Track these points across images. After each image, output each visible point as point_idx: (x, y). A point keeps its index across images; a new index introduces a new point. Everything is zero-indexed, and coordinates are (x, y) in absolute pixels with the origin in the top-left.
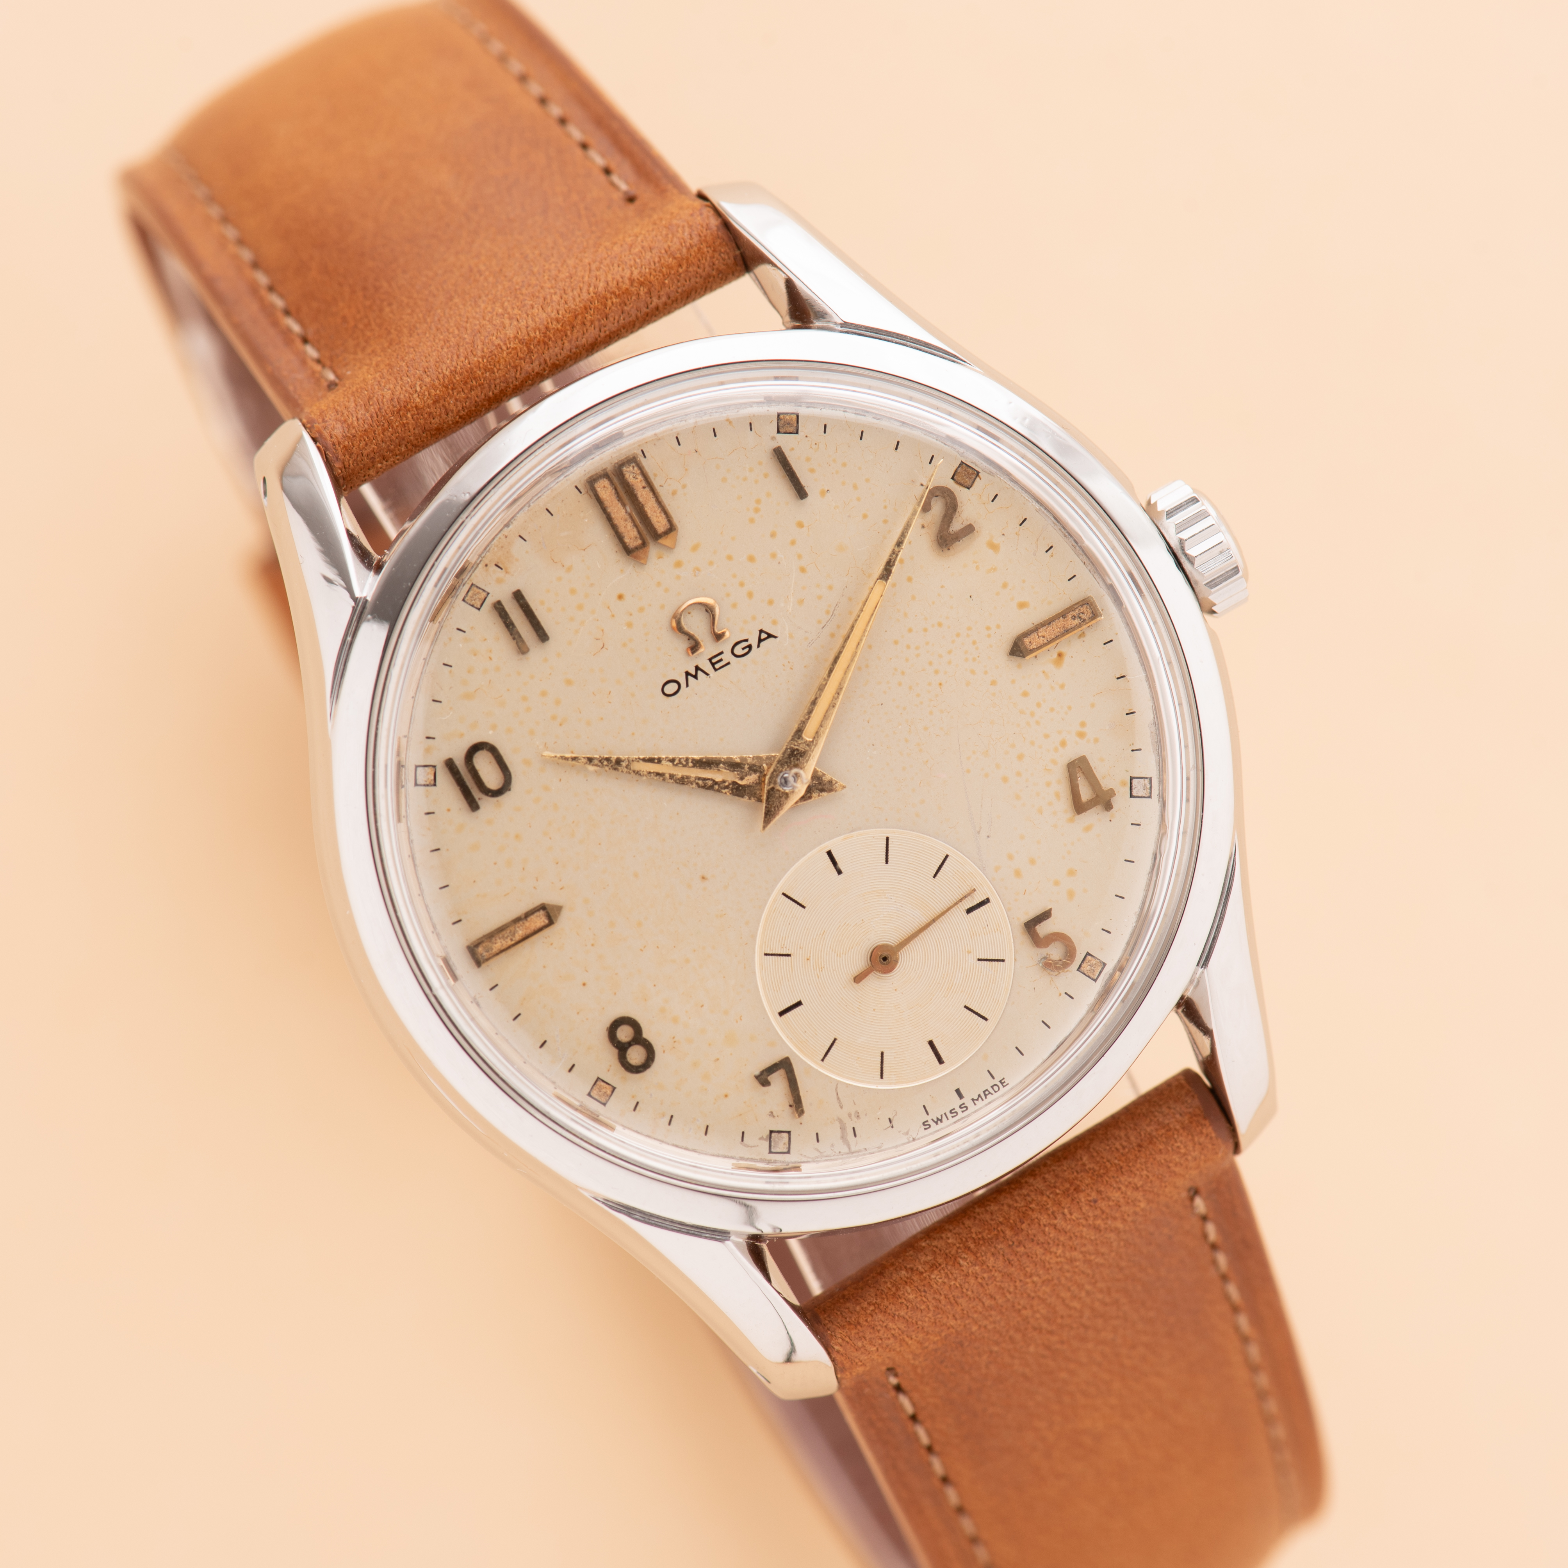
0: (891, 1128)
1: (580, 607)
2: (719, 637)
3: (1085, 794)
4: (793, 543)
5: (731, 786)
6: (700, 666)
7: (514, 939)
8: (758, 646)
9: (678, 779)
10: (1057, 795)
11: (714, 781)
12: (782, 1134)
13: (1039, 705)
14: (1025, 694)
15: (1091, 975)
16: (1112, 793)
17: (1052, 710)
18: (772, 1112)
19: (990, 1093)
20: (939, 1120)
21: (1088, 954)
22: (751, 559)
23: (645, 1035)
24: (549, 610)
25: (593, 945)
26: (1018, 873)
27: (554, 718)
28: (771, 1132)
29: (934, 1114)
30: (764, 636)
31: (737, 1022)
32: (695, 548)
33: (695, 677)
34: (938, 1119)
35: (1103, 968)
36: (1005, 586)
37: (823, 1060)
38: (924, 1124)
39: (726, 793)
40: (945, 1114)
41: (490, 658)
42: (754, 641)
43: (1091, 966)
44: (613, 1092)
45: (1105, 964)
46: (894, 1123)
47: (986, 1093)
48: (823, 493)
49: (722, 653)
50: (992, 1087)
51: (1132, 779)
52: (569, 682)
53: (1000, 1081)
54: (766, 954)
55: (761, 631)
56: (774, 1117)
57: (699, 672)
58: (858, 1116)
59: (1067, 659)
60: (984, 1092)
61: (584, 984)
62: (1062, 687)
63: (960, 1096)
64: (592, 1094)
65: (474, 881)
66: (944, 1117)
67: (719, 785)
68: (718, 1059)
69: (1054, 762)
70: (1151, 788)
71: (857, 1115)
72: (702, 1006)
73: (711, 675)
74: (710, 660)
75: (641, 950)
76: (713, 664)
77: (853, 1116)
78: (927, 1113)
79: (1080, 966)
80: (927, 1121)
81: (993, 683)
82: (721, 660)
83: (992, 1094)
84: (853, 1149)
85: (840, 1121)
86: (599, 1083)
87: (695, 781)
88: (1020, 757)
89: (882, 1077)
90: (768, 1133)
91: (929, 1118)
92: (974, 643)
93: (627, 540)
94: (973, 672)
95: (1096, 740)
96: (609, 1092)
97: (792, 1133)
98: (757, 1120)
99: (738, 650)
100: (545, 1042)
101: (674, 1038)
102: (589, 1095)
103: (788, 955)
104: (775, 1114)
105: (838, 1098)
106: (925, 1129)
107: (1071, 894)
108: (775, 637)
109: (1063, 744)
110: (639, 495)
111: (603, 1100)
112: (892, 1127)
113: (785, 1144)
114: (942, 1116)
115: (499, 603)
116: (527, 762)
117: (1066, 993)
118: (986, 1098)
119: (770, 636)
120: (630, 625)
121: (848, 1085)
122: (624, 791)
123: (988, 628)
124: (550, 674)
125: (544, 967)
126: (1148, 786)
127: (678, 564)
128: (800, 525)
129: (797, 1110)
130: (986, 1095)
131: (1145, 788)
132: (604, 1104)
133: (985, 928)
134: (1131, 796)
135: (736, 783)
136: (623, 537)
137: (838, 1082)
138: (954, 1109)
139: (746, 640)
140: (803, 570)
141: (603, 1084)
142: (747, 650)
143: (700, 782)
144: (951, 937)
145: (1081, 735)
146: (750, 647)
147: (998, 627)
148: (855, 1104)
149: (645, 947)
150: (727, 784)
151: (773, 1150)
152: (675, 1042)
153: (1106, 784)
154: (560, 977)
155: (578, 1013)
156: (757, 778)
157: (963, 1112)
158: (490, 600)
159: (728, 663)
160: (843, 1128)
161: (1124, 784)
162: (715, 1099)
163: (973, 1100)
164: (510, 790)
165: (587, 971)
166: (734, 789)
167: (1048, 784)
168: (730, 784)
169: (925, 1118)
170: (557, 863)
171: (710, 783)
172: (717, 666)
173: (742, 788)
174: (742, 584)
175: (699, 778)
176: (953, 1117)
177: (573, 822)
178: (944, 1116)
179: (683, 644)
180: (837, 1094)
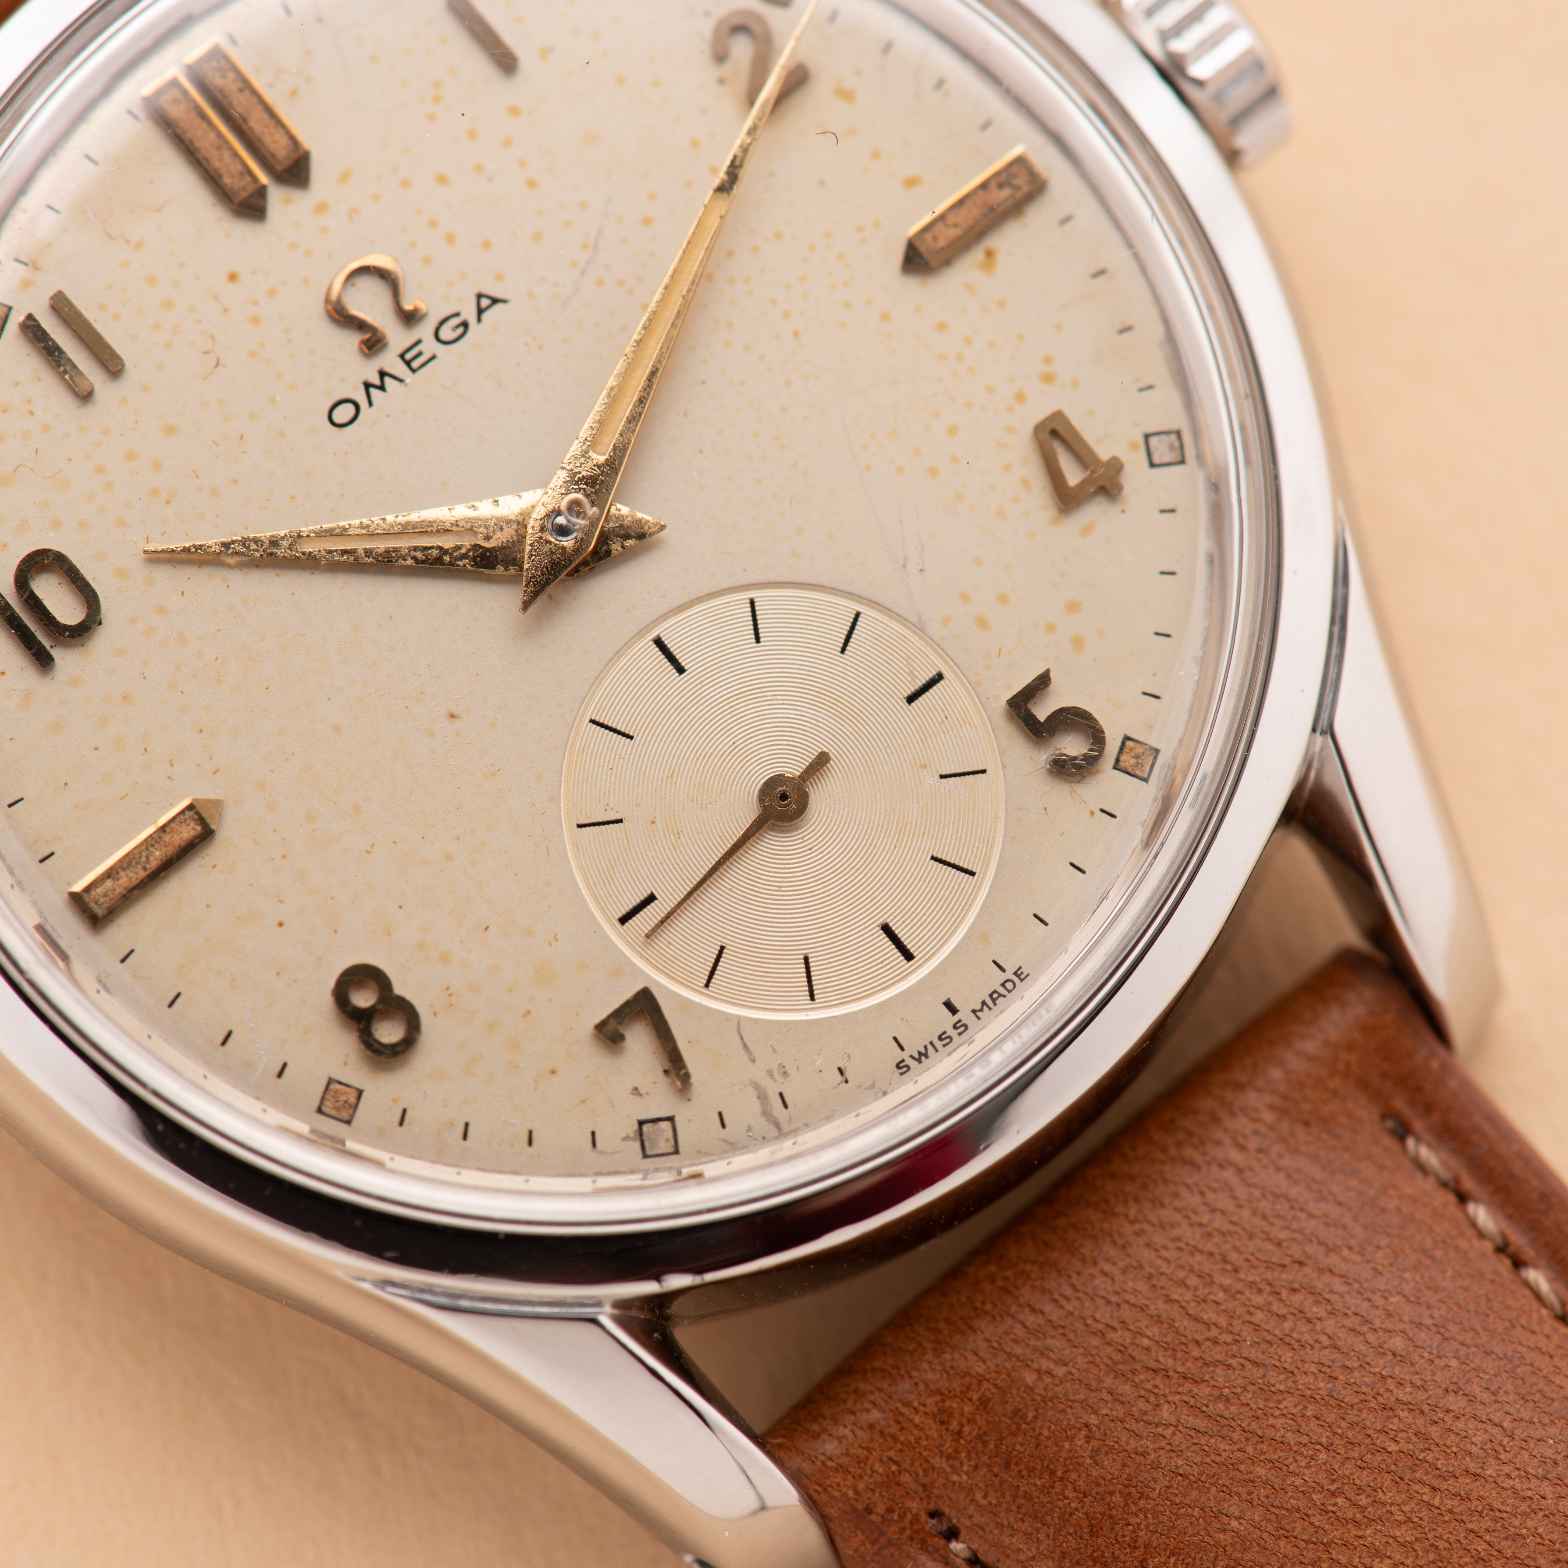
0: (844, 1084)
1: (168, 304)
2: (410, 318)
3: (1073, 476)
4: (507, 142)
5: (471, 554)
6: (388, 369)
7: (148, 866)
8: (479, 320)
9: (381, 555)
10: (1025, 483)
11: (441, 548)
12: (661, 1123)
13: (968, 341)
14: (942, 327)
15: (1138, 772)
16: (1116, 466)
17: (991, 345)
18: (636, 1089)
19: (1000, 995)
20: (921, 1056)
21: (1127, 738)
22: (442, 180)
23: (398, 990)
24: (117, 317)
25: (284, 857)
26: (982, 623)
27: (154, 492)
28: (641, 1123)
29: (912, 1048)
30: (485, 302)
31: (550, 945)
32: (345, 177)
33: (382, 388)
34: (920, 1053)
35: (1155, 758)
36: (876, 155)
37: (707, 985)
38: (898, 1066)
39: (464, 566)
40: (931, 1043)
41: (31, 413)
42: (470, 315)
43: (1137, 757)
44: (359, 1098)
45: (1157, 751)
46: (848, 1075)
47: (995, 996)
48: (545, 52)
49: (419, 342)
50: (1003, 985)
51: (1147, 437)
52: (170, 430)
53: (1015, 973)
54: (580, 826)
55: (479, 296)
56: (641, 1095)
57: (387, 380)
58: (785, 1073)
59: (1001, 259)
60: (991, 996)
61: (281, 925)
62: (1002, 304)
63: (953, 1010)
64: (324, 1109)
65: (66, 784)
66: (930, 1049)
67: (451, 554)
68: (529, 1012)
69: (1010, 430)
70: (1182, 447)
71: (783, 1070)
72: (487, 928)
73: (408, 381)
74: (402, 356)
75: (368, 852)
76: (408, 363)
77: (777, 1075)
78: (902, 1049)
79: (1118, 760)
80: (903, 1061)
81: (885, 317)
82: (420, 354)
83: (1004, 996)
84: (786, 1128)
85: (756, 1086)
86: (335, 1087)
87: (409, 554)
88: (952, 431)
89: (812, 997)
90: (636, 1126)
91: (905, 1055)
92: (841, 256)
93: (227, 180)
94: (847, 305)
95: (1075, 383)
96: (352, 1100)
97: (677, 1119)
98: (613, 1106)
99: (447, 333)
100: (229, 1034)
101: (448, 988)
102: (320, 1111)
103: (619, 821)
104: (642, 1091)
105: (745, 1046)
106: (902, 1074)
107: (1078, 643)
108: (504, 301)
109: (1021, 397)
110: (235, 102)
111: (345, 1115)
112: (847, 1082)
113: (667, 1140)
114: (926, 1047)
115: (30, 317)
116: (122, 574)
117: (1103, 811)
118: (995, 1004)
119: (495, 301)
120: (256, 320)
121: (757, 1021)
122: (293, 594)
123: (860, 229)
124: (136, 422)
125: (208, 906)
126: (1177, 444)
127: (321, 208)
128: (514, 111)
129: (678, 1075)
130: (994, 1001)
131: (1171, 447)
132: (349, 1122)
133: (943, 721)
134: (1152, 465)
135: (480, 546)
136: (220, 176)
137: (739, 1020)
138: (945, 1033)
139: (457, 315)
140: (532, 184)
141: (339, 1087)
142: (460, 330)
143: (419, 554)
144: (889, 746)
145: (1048, 378)
146: (465, 325)
147: (877, 224)
148: (775, 1051)
149: (373, 845)
150: (463, 551)
151: (649, 1153)
152: (450, 995)
153: (1104, 453)
154: (238, 918)
155: (278, 974)
156: (513, 533)
157: (960, 1034)
158: (17, 318)
159: (433, 357)
160: (762, 1097)
161: (1134, 447)
162: (536, 1081)
163: (974, 1011)
164: (100, 623)
165: (281, 902)
166: (478, 556)
167: (1007, 468)
168: (469, 550)
169: (899, 1055)
170: (201, 731)
171: (435, 552)
172: (415, 364)
173: (491, 553)
174: (433, 224)
175: (416, 549)
176: (944, 1046)
177: (217, 659)
178: (930, 1047)
179: (353, 340)
180: (742, 1038)
